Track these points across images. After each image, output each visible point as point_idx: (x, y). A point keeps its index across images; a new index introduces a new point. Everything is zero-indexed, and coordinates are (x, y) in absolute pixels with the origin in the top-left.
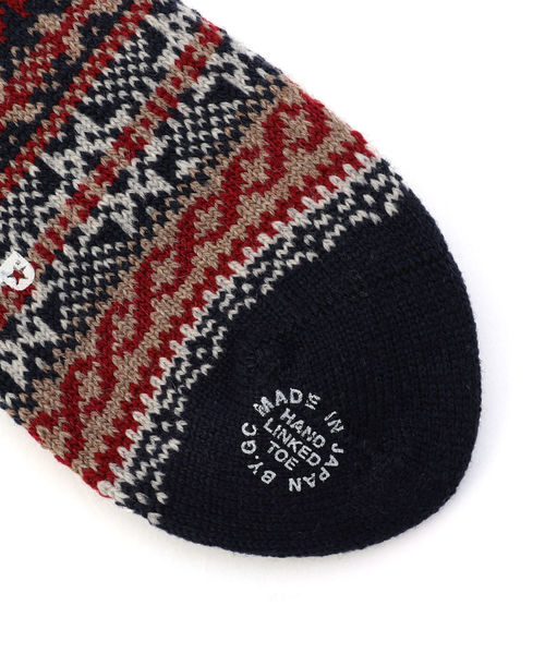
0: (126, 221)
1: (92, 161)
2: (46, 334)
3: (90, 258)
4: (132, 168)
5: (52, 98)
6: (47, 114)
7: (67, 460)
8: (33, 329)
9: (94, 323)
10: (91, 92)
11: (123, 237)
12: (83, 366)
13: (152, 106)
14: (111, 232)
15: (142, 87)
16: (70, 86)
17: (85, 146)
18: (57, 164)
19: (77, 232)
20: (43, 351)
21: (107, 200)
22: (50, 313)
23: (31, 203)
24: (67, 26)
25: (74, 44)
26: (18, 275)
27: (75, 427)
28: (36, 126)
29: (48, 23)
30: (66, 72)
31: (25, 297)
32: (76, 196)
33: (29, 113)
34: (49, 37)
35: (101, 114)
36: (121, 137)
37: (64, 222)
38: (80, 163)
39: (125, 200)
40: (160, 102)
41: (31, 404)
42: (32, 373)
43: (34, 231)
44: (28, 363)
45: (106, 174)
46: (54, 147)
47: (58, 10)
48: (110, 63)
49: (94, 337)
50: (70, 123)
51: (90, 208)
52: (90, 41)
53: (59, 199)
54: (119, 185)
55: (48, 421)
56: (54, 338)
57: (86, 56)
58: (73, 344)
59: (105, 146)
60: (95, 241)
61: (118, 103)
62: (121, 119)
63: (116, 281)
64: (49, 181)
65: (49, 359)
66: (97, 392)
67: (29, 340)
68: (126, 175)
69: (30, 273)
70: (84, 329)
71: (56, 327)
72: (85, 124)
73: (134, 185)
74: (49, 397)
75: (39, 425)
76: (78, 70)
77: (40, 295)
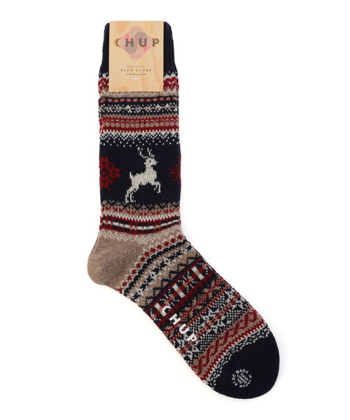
0: (216, 331)
1: (211, 318)
2: (197, 350)
3: (207, 337)
4: (218, 321)
5: (205, 305)
6: (203, 308)
7: (198, 375)
8: (195, 349)
9: (206, 349)
10: (212, 305)
11: (215, 334)
12: (203, 357)
13: (224, 309)
14: (212, 332)
15: (223, 306)
16: (208, 303)
17: (210, 315)
18: (204, 318)
19: (206, 331)
20: (196, 353)
21: (212, 326)
22: (198, 346)
23: (198, 325)
24: (210, 291)
25: (210, 295)
26: (193, 338)
27: (200, 369)
28: (201, 310)
29: (206, 290)
30: (208, 300)
31: (194, 343)
32: (207, 324)
33: (200, 307)
34: (205, 293)
35: (214, 310)
36: (217, 315)
37: (204, 329)
38: (208, 318)
39: (216, 327)
40: (226, 309)
41: (193, 364)
42: (194, 358)
43: (198, 330)
44: (193, 355)
45: (213, 321)
46: (204, 315)
47: (208, 288)
48: (217, 300)
49: (206, 352)
50: (208, 310)
51: (209, 328)
52: (213, 295)
53: (203, 325)
54: (215, 324)
55: (195, 367)
56: (198, 351)
57: (213, 298)
58: (202, 353)
59: (214, 316)
60: (209, 334)
61: (217, 308)
62: (218, 311)
63: (212, 342)
64: (202, 321)
65: (197, 355)
66: (205, 363)
67: (194, 351)
68: (217, 322)
69: (196, 338)
70: (205, 350)
71: (199, 349)
72: (210, 311)
73: (218, 324)
74: (196, 362)
75: (194, 368)
76: (210, 300)
77: (197, 343)
